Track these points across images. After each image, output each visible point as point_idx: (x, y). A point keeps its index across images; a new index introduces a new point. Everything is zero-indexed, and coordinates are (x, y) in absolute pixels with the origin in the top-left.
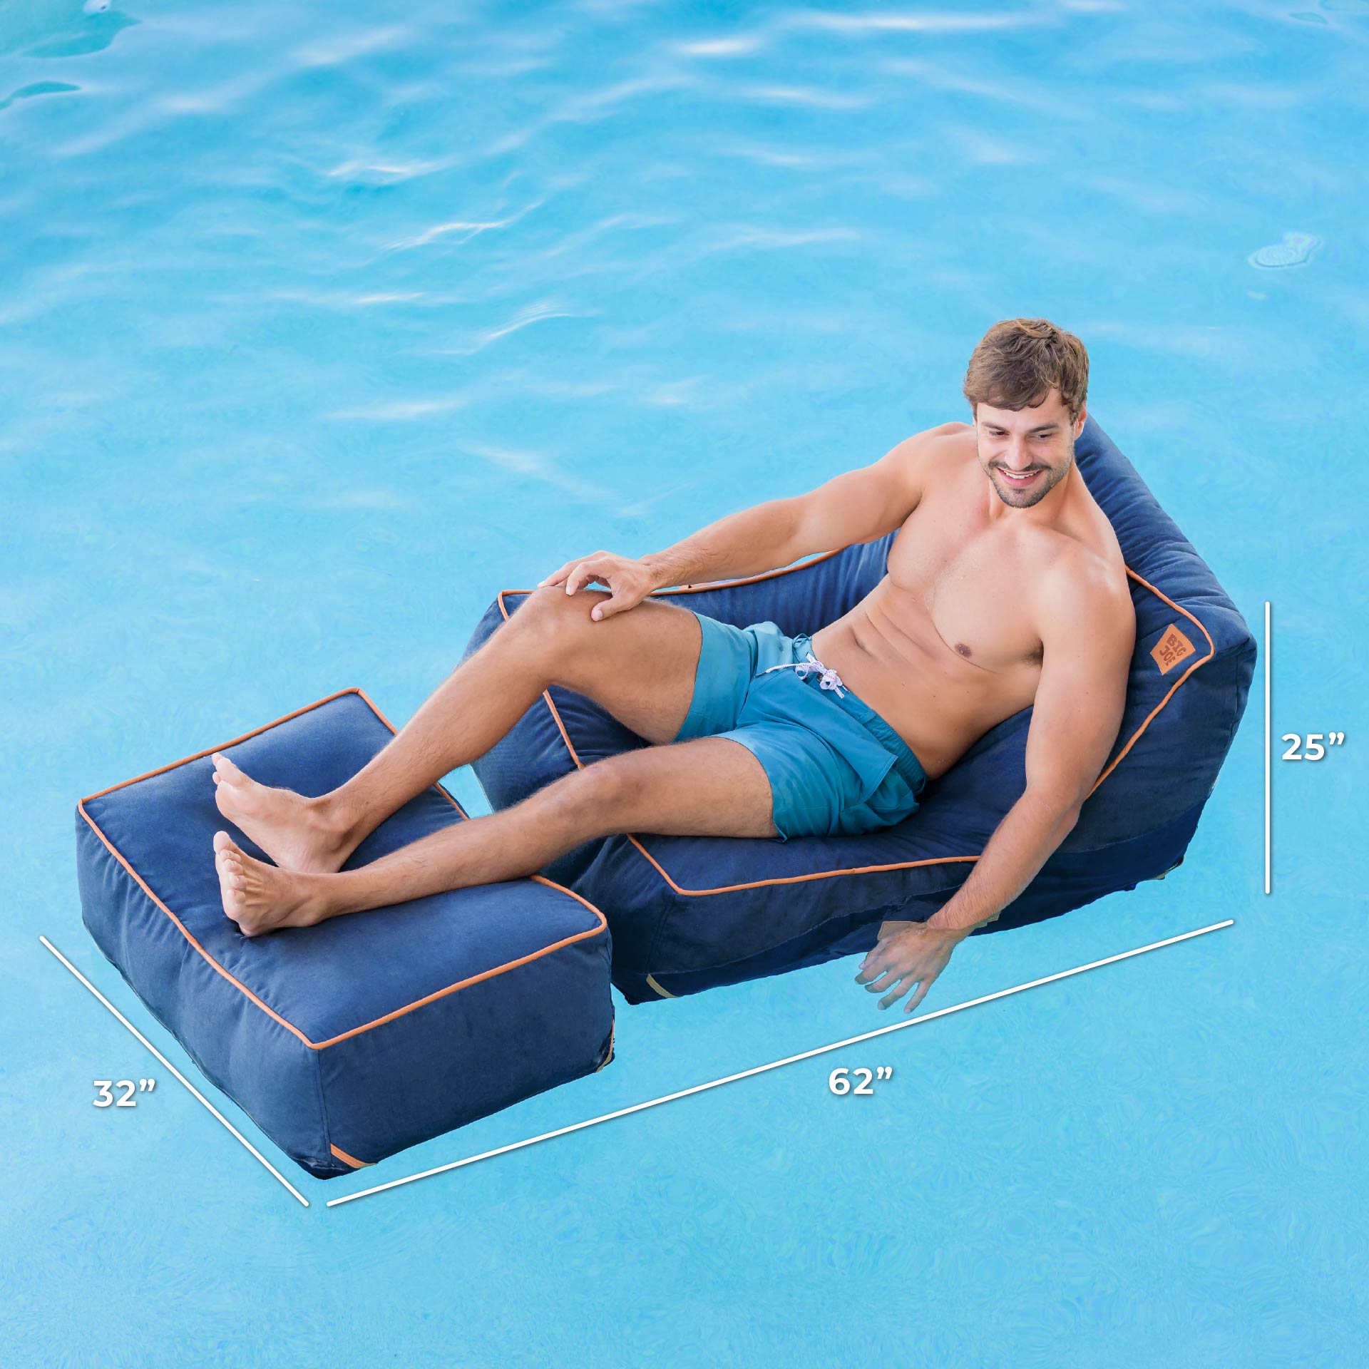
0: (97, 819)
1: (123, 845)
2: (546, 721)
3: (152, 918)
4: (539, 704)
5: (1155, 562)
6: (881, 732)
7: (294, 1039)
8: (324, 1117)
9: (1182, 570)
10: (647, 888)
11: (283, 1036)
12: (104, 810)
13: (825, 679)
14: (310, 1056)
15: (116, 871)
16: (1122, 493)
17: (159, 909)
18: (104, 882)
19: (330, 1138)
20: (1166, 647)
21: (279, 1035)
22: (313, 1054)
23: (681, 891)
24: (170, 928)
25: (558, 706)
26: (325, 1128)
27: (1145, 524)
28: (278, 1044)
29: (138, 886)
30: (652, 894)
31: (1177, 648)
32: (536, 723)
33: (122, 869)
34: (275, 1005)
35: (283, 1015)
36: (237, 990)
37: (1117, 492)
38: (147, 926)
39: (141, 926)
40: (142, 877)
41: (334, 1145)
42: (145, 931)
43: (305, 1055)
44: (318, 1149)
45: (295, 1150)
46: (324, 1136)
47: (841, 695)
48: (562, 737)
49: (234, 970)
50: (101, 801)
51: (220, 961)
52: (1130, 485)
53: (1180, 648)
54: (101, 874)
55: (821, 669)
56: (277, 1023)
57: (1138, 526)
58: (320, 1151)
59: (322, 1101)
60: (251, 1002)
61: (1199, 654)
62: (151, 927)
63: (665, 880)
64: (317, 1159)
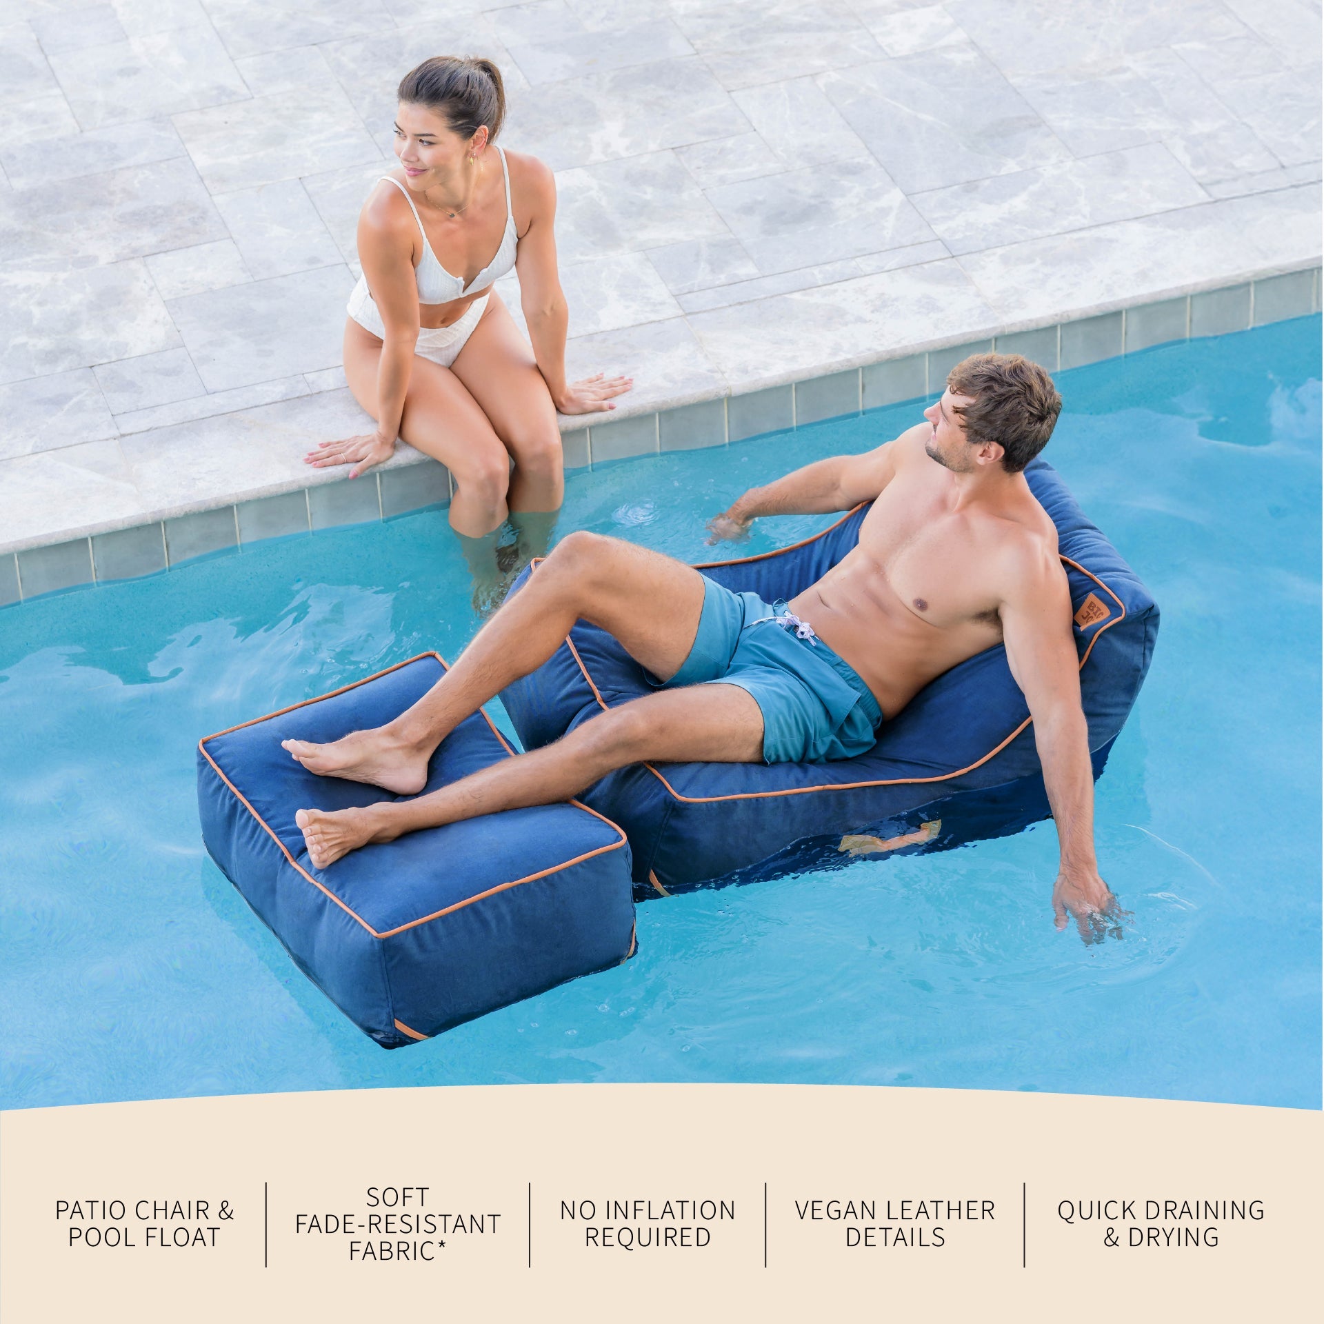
0: (214, 755)
1: (235, 776)
2: (569, 662)
3: (256, 836)
4: (563, 648)
5: (1078, 545)
6: (847, 673)
7: (363, 932)
8: (389, 996)
9: (1096, 551)
10: (652, 795)
11: (355, 929)
12: (220, 748)
13: (801, 629)
14: (376, 944)
15: (228, 797)
16: (1051, 495)
17: (262, 827)
18: (219, 806)
19: (395, 1014)
20: (1087, 612)
21: (352, 927)
22: (379, 942)
23: (681, 798)
24: (270, 843)
25: (579, 650)
26: (390, 1005)
27: (1068, 518)
28: (352, 935)
29: (246, 809)
30: (655, 800)
31: (1097, 612)
32: (560, 663)
33: (233, 795)
34: (350, 904)
35: (357, 911)
36: (321, 892)
37: (1047, 494)
38: (253, 842)
39: (248, 842)
40: (249, 801)
41: (397, 1019)
42: (250, 847)
43: (372, 942)
44: (385, 1023)
45: (366, 1024)
46: (389, 1012)
47: (813, 643)
48: (583, 674)
49: (318, 877)
50: (217, 741)
51: (308, 870)
52: (1058, 489)
53: (1099, 612)
54: (216, 801)
55: (798, 622)
56: (351, 917)
57: (1063, 519)
58: (386, 1025)
59: (387, 983)
60: (332, 901)
61: (1113, 616)
62: (256, 842)
63: (666, 789)
64: (384, 1032)
